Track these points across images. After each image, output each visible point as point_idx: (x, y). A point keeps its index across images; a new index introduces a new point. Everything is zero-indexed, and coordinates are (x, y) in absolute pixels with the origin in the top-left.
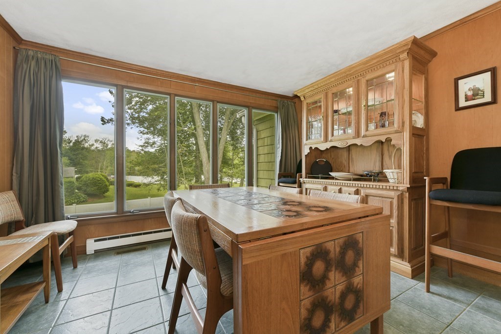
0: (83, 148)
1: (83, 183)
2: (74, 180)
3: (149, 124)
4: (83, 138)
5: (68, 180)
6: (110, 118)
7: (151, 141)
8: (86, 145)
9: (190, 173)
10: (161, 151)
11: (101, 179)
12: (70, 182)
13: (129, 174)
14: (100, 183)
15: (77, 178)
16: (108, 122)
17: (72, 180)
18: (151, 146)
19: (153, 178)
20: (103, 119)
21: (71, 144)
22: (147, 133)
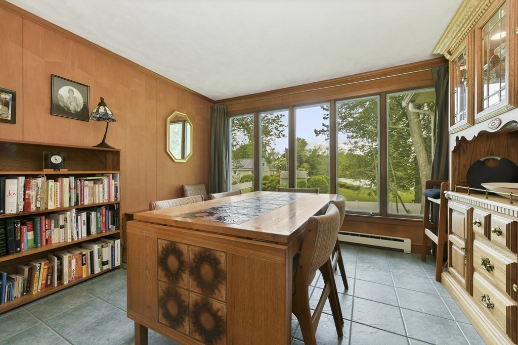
0: (319, 156)
1: (311, 183)
2: (306, 180)
3: (359, 128)
4: (318, 147)
5: (302, 180)
6: (321, 129)
7: (360, 145)
8: (321, 153)
9: (402, 177)
10: (371, 154)
11: (323, 181)
12: (303, 182)
13: (340, 177)
14: (322, 184)
15: (309, 179)
16: (320, 133)
17: (304, 180)
18: (360, 149)
19: (361, 182)
20: (316, 132)
21: (311, 153)
22: (356, 137)
